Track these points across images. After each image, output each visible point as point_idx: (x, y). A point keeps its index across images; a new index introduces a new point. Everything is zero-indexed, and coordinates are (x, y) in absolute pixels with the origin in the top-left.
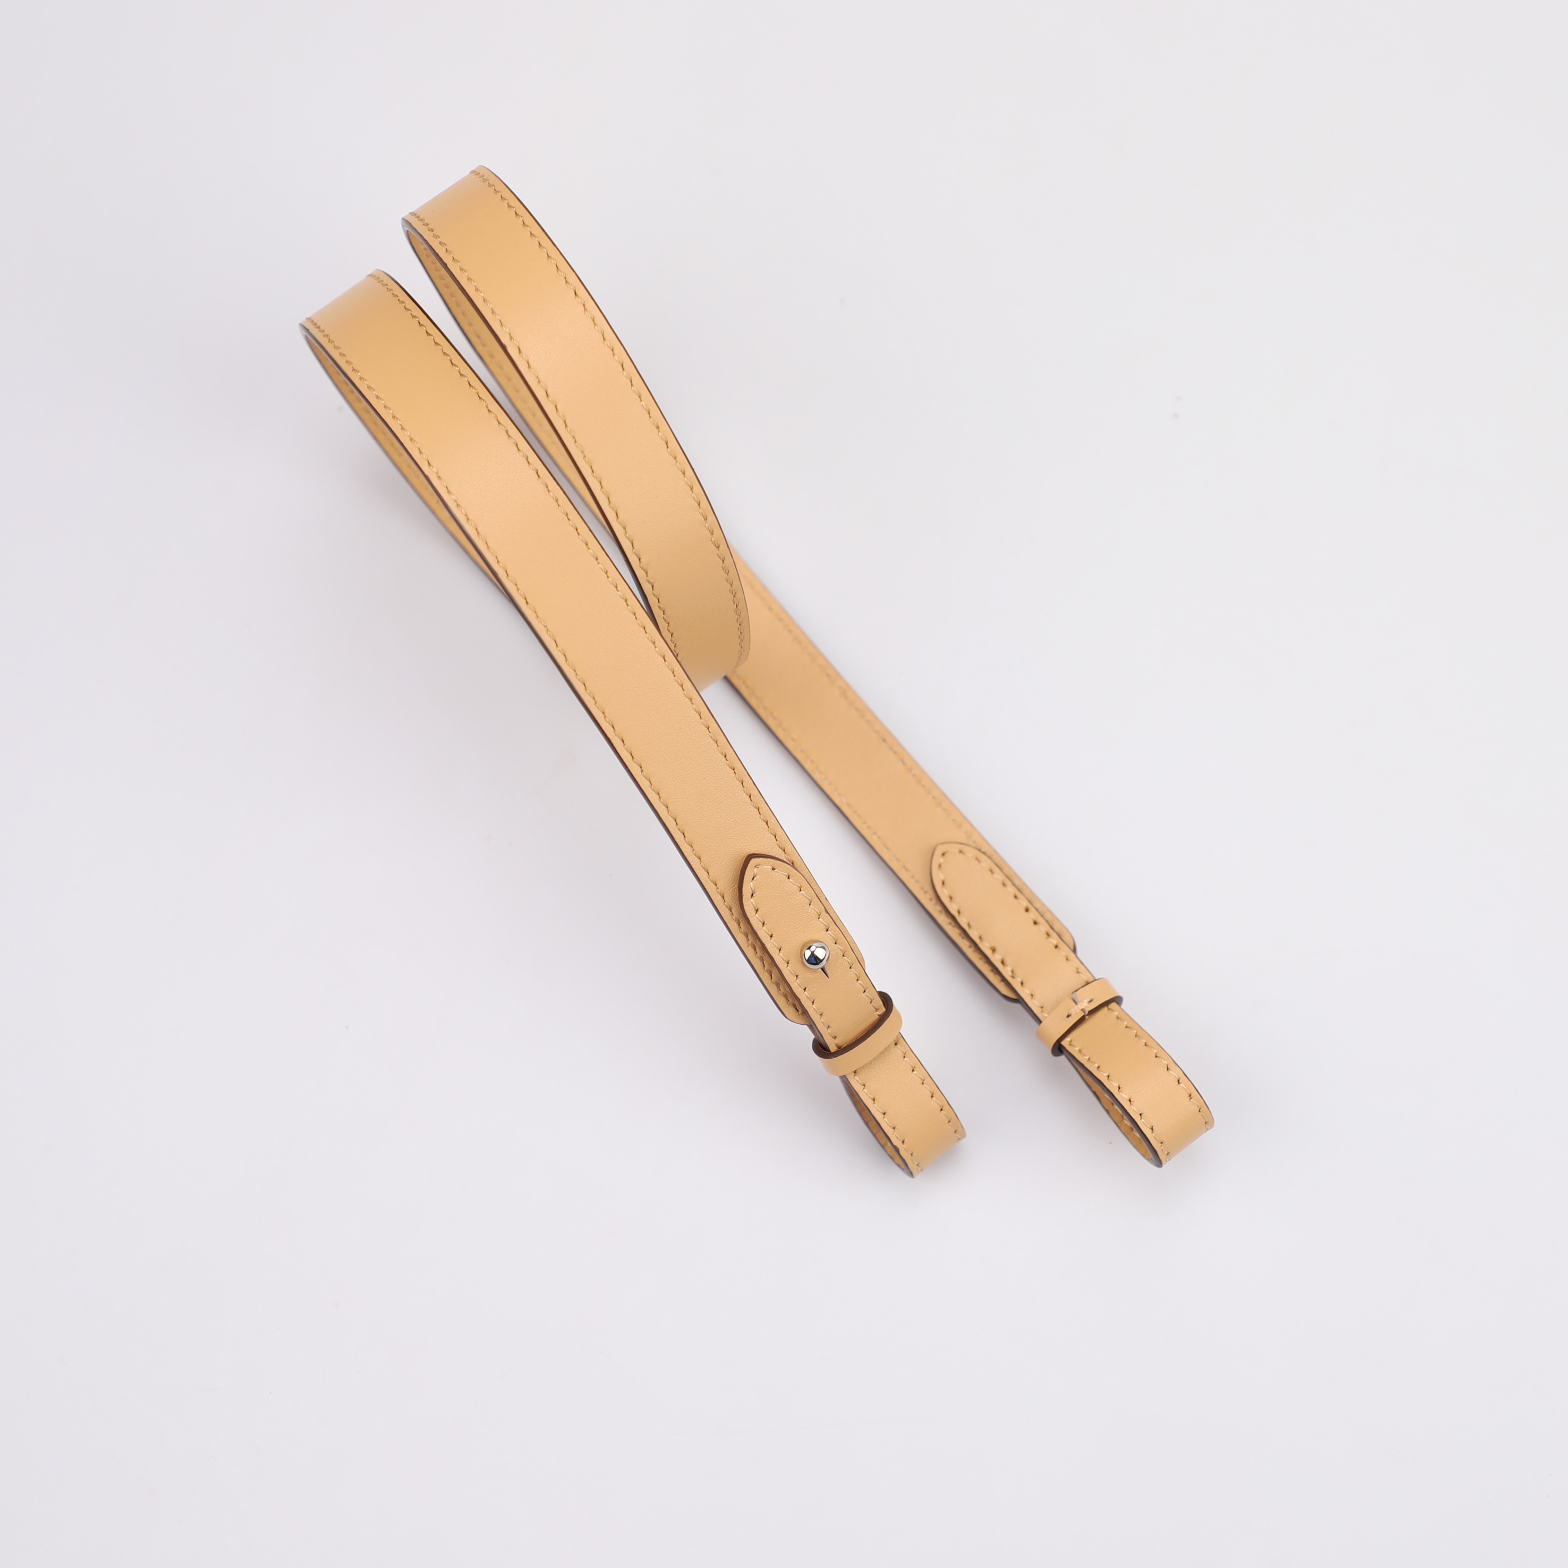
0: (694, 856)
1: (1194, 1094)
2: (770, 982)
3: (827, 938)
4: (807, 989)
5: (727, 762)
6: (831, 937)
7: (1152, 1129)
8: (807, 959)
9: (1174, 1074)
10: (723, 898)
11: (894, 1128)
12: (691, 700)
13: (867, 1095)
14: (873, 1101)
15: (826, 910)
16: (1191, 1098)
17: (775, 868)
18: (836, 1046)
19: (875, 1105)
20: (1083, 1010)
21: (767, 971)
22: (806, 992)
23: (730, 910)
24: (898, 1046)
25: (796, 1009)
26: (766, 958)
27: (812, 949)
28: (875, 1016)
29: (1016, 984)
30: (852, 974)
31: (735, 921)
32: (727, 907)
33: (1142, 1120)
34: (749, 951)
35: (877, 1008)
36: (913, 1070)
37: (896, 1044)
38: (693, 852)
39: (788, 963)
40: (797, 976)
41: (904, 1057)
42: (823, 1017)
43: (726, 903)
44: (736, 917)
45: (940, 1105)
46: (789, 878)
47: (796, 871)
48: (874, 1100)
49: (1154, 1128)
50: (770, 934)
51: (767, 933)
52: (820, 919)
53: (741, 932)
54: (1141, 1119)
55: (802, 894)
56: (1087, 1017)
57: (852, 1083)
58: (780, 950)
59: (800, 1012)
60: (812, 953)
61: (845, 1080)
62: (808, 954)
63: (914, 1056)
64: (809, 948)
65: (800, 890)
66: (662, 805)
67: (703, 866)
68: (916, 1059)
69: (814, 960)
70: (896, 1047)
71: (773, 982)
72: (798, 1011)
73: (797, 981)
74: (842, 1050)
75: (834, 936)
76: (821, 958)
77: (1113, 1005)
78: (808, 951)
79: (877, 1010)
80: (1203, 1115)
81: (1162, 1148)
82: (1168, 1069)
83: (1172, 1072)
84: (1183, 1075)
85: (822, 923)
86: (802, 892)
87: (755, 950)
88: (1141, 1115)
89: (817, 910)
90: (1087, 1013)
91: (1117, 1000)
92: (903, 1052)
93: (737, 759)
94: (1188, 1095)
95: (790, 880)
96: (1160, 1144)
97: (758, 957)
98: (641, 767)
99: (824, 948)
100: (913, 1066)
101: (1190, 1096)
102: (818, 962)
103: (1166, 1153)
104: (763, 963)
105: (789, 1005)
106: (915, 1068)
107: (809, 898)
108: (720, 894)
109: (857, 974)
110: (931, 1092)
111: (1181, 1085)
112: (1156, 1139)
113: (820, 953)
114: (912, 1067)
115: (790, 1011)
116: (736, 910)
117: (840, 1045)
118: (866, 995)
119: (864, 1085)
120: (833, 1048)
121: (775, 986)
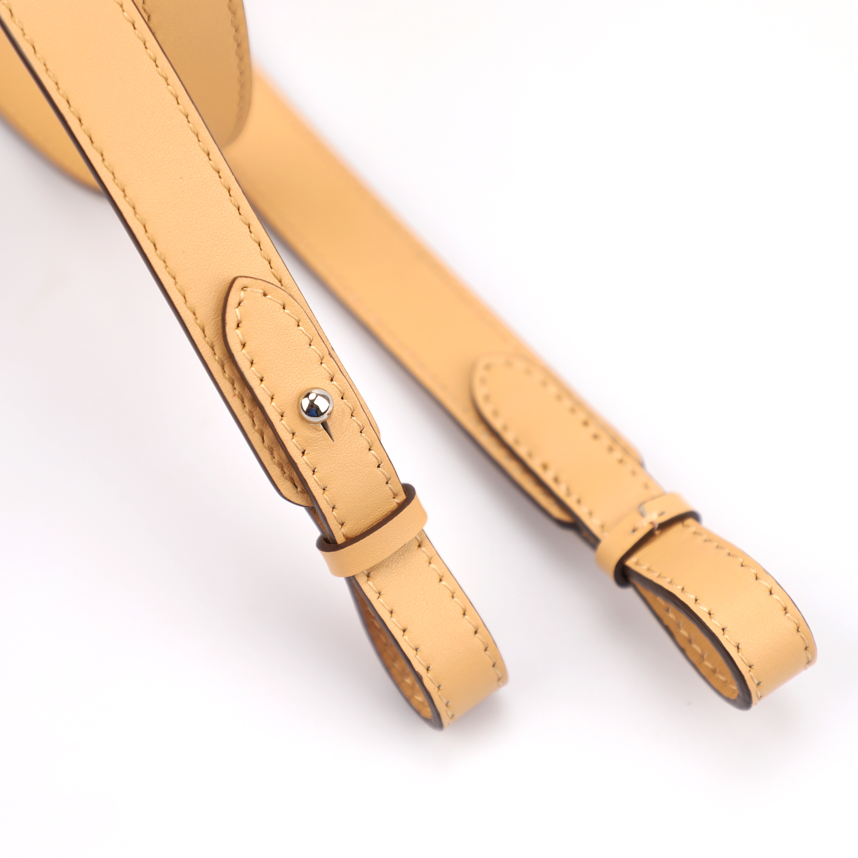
0: (168, 274)
1: (790, 607)
2: (261, 445)
3: (332, 389)
4: (306, 452)
5: (210, 162)
6: (336, 389)
7: (738, 648)
8: (305, 410)
9: (765, 584)
10: (204, 332)
11: (416, 650)
12: (166, 79)
13: (383, 605)
14: (390, 615)
15: (330, 354)
16: (786, 613)
17: (267, 293)
18: (344, 535)
19: (393, 619)
20: (652, 523)
21: (257, 431)
22: (304, 457)
23: (212, 348)
24: (423, 549)
25: (294, 484)
26: (257, 412)
27: (312, 397)
28: (394, 504)
29: (571, 502)
30: (362, 442)
31: (218, 363)
32: (208, 343)
33: (725, 636)
34: (236, 403)
35: (395, 492)
36: (441, 580)
37: (419, 546)
38: (166, 268)
39: (282, 416)
40: (293, 434)
41: (430, 563)
42: (326, 492)
43: (207, 339)
44: (219, 357)
45: (473, 626)
46: (284, 308)
47: (293, 300)
48: (391, 613)
49: (740, 647)
50: (260, 376)
51: (255, 375)
52: (323, 365)
53: (226, 378)
54: (724, 634)
55: (301, 330)
56: (657, 533)
57: (364, 589)
58: (272, 398)
59: (299, 489)
60: (312, 402)
61: (352, 582)
62: (305, 403)
63: (441, 562)
64: (307, 396)
65: (298, 326)
66: (127, 204)
67: (179, 287)
68: (444, 566)
69: (313, 411)
70: (419, 549)
71: (265, 447)
72: (296, 487)
73: (294, 440)
74: (351, 541)
75: (340, 388)
76: (323, 411)
77: (690, 521)
78: (306, 399)
79: (395, 496)
80: (803, 636)
81: (751, 673)
82: (757, 578)
83: (762, 582)
84: (776, 584)
85: (325, 369)
86: (300, 328)
87: (243, 402)
88: (723, 630)
89: (319, 353)
90: (657, 526)
91: (693, 515)
92: (428, 556)
93: (223, 159)
94: (782, 608)
95: (286, 311)
96: (749, 668)
97: (246, 412)
98: (102, 155)
99: (328, 400)
100: (441, 574)
101: (785, 609)
102: (319, 414)
103: (757, 682)
104: (253, 421)
105: (286, 478)
106: (443, 577)
107: (309, 336)
108: (200, 326)
109: (370, 441)
110: (463, 609)
111: (774, 596)
112: (743, 661)
113: (322, 404)
114: (439, 575)
115: (286, 486)
116: (219, 348)
117: (349, 535)
118: (380, 471)
119: (380, 594)
120: (340, 539)
121: (267, 451)
